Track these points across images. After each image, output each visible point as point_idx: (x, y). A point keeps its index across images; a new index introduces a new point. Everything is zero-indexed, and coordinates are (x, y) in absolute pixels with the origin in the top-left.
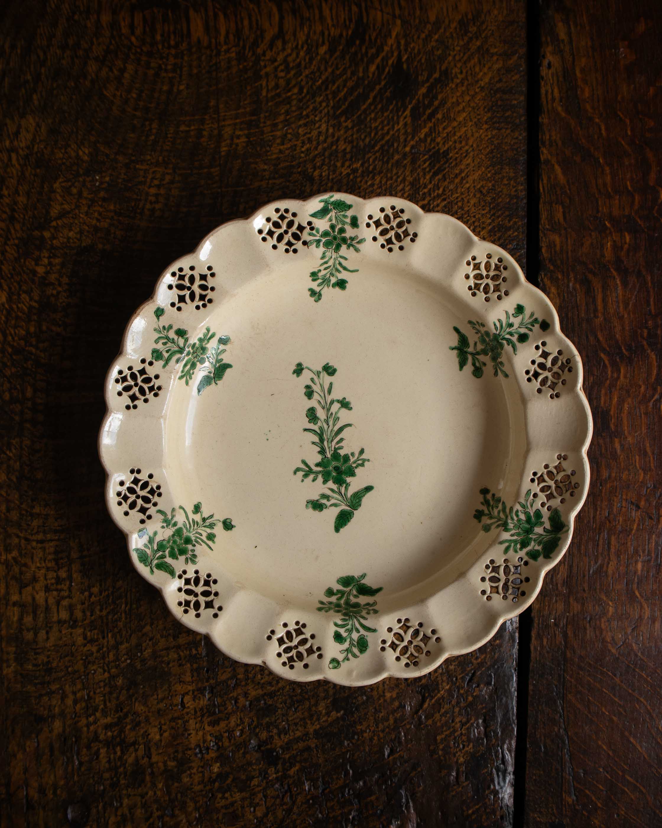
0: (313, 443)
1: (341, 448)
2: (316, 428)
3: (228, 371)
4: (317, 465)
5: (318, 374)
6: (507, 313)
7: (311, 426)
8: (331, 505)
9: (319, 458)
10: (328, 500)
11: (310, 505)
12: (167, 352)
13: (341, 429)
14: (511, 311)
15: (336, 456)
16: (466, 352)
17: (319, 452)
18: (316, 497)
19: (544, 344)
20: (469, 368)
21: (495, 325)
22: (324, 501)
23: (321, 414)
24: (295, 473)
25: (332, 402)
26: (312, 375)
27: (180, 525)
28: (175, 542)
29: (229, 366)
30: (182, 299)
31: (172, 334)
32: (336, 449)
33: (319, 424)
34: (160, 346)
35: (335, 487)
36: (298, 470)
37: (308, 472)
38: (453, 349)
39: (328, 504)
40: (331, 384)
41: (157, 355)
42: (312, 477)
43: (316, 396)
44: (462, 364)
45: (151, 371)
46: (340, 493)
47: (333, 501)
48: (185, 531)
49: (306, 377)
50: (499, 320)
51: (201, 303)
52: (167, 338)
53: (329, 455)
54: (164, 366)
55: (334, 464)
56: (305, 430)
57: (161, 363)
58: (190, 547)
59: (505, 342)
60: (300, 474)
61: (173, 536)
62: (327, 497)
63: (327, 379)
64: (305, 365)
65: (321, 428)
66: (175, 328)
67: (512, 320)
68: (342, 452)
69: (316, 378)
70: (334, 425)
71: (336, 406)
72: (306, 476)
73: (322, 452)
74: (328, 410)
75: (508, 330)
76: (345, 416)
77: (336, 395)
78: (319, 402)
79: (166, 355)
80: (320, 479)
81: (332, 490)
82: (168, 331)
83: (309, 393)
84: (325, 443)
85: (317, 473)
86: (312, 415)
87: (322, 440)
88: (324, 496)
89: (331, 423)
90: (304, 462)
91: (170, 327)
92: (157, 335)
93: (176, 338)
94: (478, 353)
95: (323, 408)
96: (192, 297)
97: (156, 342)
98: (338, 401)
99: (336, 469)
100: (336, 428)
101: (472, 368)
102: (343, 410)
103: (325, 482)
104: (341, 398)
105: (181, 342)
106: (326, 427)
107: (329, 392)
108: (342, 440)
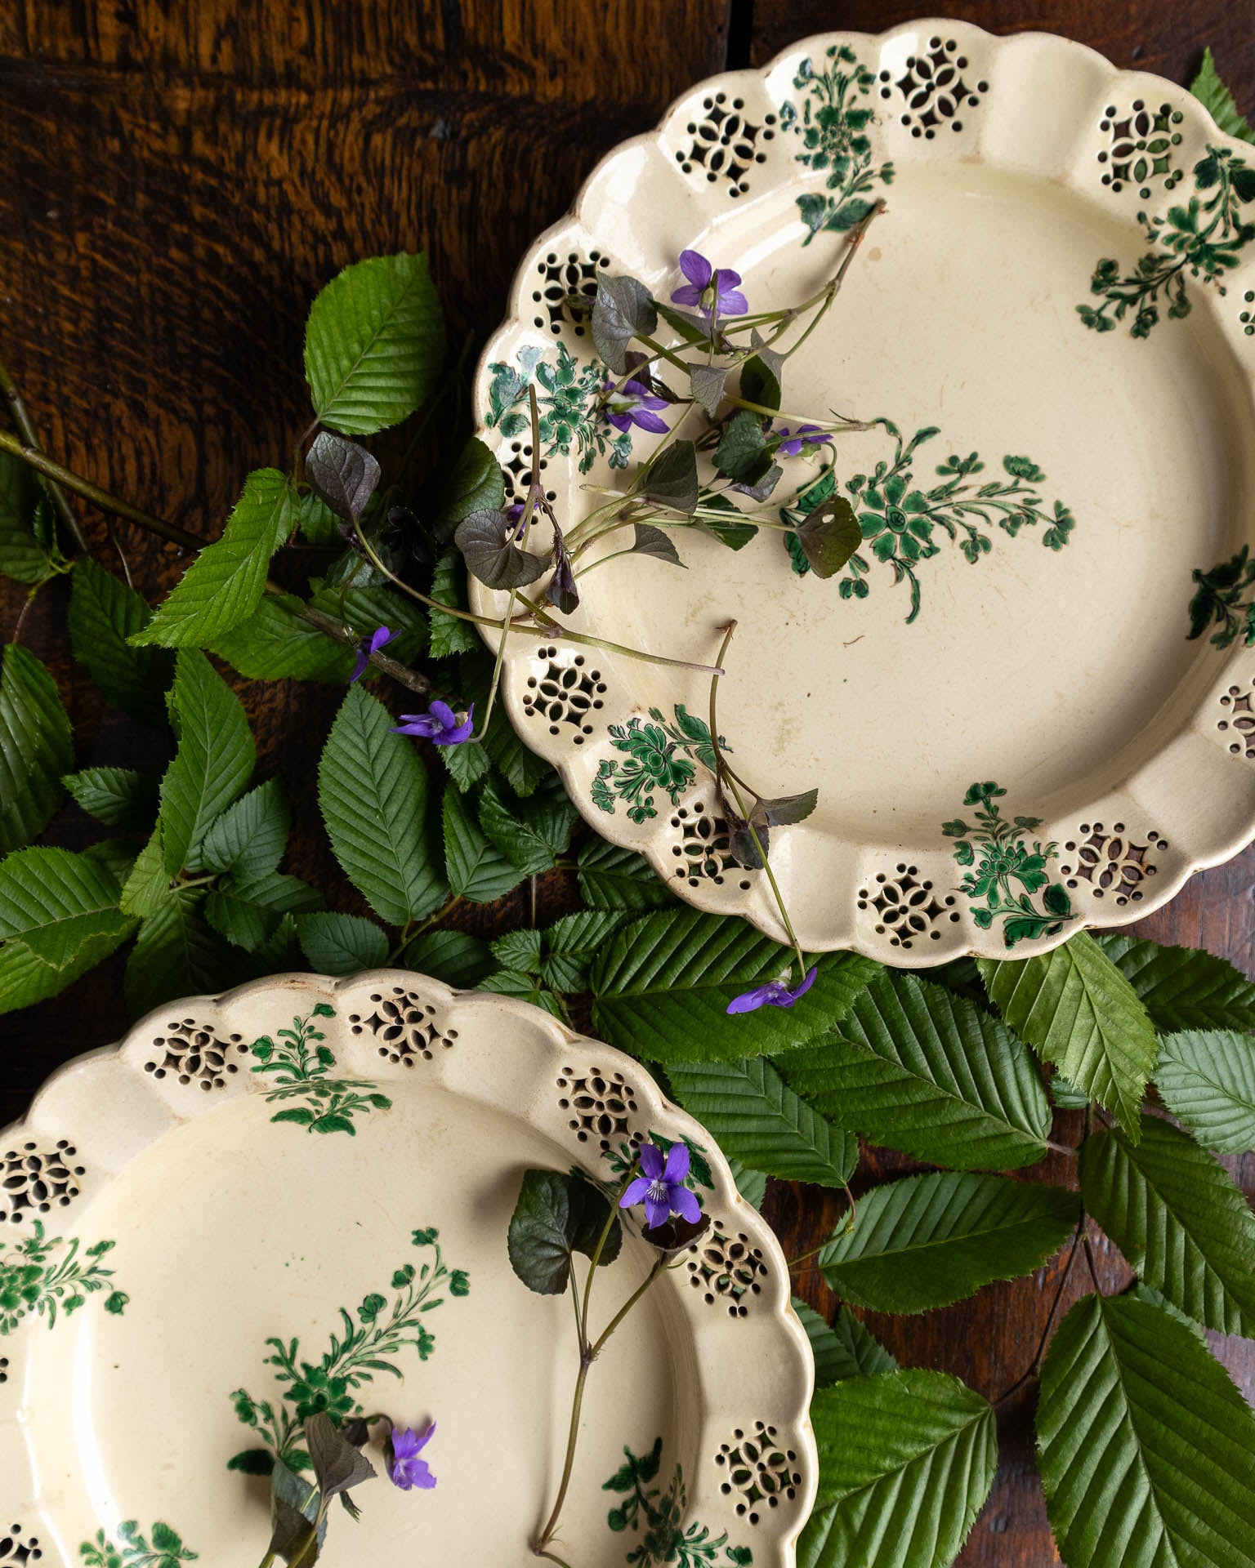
0: (333, 1338)
1: (356, 1385)
2: (358, 1326)
3: (342, 1134)
4: (306, 1367)
5: (442, 1271)
6: (725, 1536)
7: (356, 1318)
8: (261, 1430)
9: (317, 1361)
10: (266, 1420)
11: (238, 1398)
12: (281, 1057)
13: (383, 1365)
15: (339, 1385)
16: (636, 1481)
17: (326, 1356)
18: (257, 1397)
20: (615, 1499)
21: (694, 1526)
22: (260, 1415)
23: (384, 1318)
24: (269, 1341)
25: (413, 1323)
26: (432, 1263)
27: (44, 1265)
28: (12, 1279)
29: (350, 1129)
30: (376, 1022)
31: (311, 1045)
32: (347, 1378)
33: (368, 1326)
34: (279, 1042)
35: (292, 1416)
36: (276, 1342)
37: (284, 1360)
38: (628, 1454)
39: (261, 1423)
40: (440, 1301)
41: (264, 1047)
42: (282, 1370)
43: (405, 1291)
44: (613, 1484)
45: (232, 1055)
46: (289, 1430)
47: (269, 1428)
48: (43, 1277)
49: (422, 1256)
50: (706, 1530)
51: (394, 1051)
52: (301, 1043)
53: (332, 1373)
54: (255, 1069)
55: (326, 1391)
56: (343, 1312)
57: (257, 1062)
58: (24, 1304)
59: (679, 1559)
60: (274, 1350)
61: (20, 1269)
62: (269, 1416)
63: (442, 1289)
64: (438, 1241)
65: (362, 1333)
66: (324, 1043)
67: (720, 1551)
68: (350, 1391)
69: (432, 1271)
70: (382, 1350)
71: (412, 1333)
72: (277, 1360)
73: (330, 1360)
74: (398, 1325)
75: (701, 1553)
76: (406, 1356)
77: (430, 1321)
78: (400, 1303)
79: (275, 1058)
80: (289, 1385)
81: (285, 1416)
82: (311, 1037)
83: (402, 1279)
84: (346, 1356)
85: (293, 1374)
86: (372, 1306)
87: (346, 1347)
88: (267, 1409)
89: (382, 1343)
90: (295, 1343)
91: (320, 1037)
92: (291, 1027)
93: (312, 1053)
94: (645, 1505)
95: (395, 1316)
96: (393, 1033)
97: (281, 1033)
98: (422, 1331)
99: (321, 1399)
100: (379, 1357)
101: (618, 1506)
102: (414, 1350)
103: (289, 1396)
104: (429, 1332)
105: (313, 1065)
106: (371, 1339)
107: (426, 1308)
108: (368, 1377)
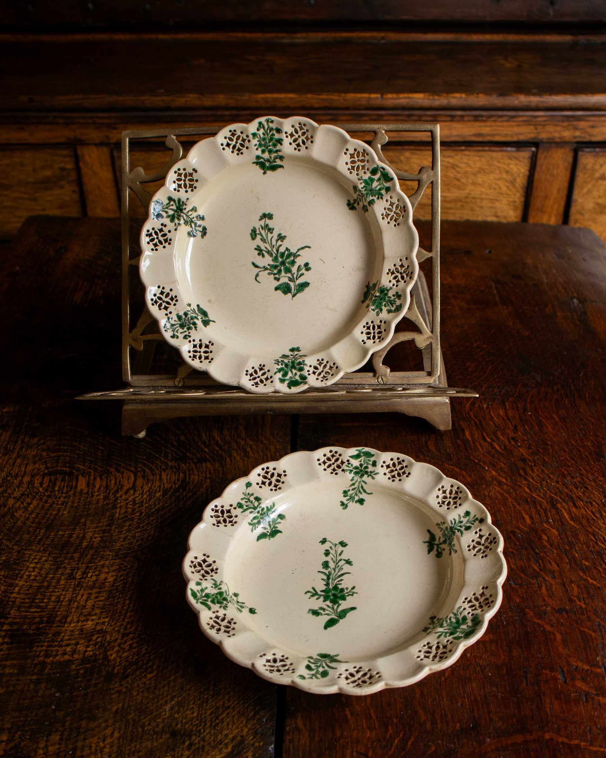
0: (323, 579)
1: (340, 584)
2: (327, 572)
3: (279, 534)
4: (322, 591)
5: (336, 545)
6: (459, 515)
7: (324, 570)
8: (325, 614)
9: (324, 588)
10: (324, 611)
11: (311, 612)
12: (246, 506)
13: (343, 575)
14: (462, 514)
15: (336, 588)
16: (433, 544)
17: (325, 585)
18: (316, 608)
19: (480, 530)
20: (434, 552)
21: (451, 521)
22: (321, 611)
23: (332, 565)
24: (306, 593)
25: (340, 560)
26: (331, 545)
27: (223, 590)
28: (216, 597)
29: (281, 532)
30: (263, 483)
31: (252, 498)
32: (336, 584)
33: (329, 570)
34: (243, 502)
35: (330, 605)
36: (308, 592)
37: (314, 594)
38: (425, 542)
39: (323, 613)
40: (342, 551)
41: (240, 505)
42: (316, 597)
43: (331, 556)
44: (429, 551)
45: (234, 512)
46: (333, 608)
47: (327, 612)
48: (225, 594)
49: (327, 546)
50: (454, 519)
51: (274, 488)
52: (249, 499)
53: (331, 587)
54: (242, 512)
55: (333, 592)
56: (319, 572)
57: (241, 510)
58: (225, 602)
59: (456, 531)
60: (310, 594)
61: (217, 594)
62: (324, 610)
63: (340, 548)
64: (328, 540)
65: (330, 573)
66: (255, 496)
67: (462, 519)
68: (340, 587)
69: (333, 547)
70: (339, 572)
71: (342, 562)
72: (312, 596)
73: (327, 584)
74: (337, 564)
75: (459, 524)
76: (346, 568)
77: (344, 556)
78: (332, 559)
79: (245, 508)
80: (322, 599)
81: (328, 606)
82: (250, 496)
83: (327, 553)
84: (330, 580)
85: (321, 595)
86: (326, 565)
87: (328, 578)
88: (321, 608)
89: (337, 570)
90: (313, 588)
91: (252, 494)
92: (243, 496)
93: (254, 501)
94: (441, 544)
95: (334, 562)
96: (270, 484)
97: (242, 499)
98: (345, 560)
99: (334, 595)
100: (339, 574)
101: (436, 553)
102: (347, 565)
103: (324, 601)
104: (347, 559)
105: (256, 504)
106: (333, 572)
107: (340, 554)
108: (342, 580)
